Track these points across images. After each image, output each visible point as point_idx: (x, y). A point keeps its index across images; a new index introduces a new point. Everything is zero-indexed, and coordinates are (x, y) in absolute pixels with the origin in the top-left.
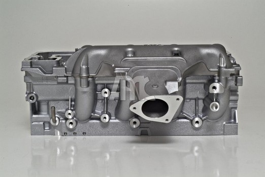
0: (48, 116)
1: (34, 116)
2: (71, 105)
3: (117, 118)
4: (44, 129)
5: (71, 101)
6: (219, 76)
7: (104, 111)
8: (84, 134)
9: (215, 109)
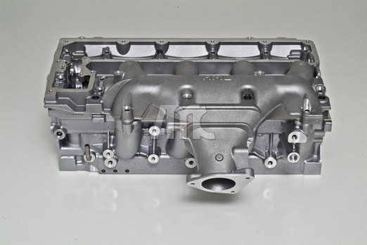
0: (79, 149)
1: (62, 148)
2: (110, 139)
3: (168, 154)
4: (76, 163)
5: (110, 135)
6: (301, 121)
7: (152, 146)
8: (127, 171)
9: (294, 160)
